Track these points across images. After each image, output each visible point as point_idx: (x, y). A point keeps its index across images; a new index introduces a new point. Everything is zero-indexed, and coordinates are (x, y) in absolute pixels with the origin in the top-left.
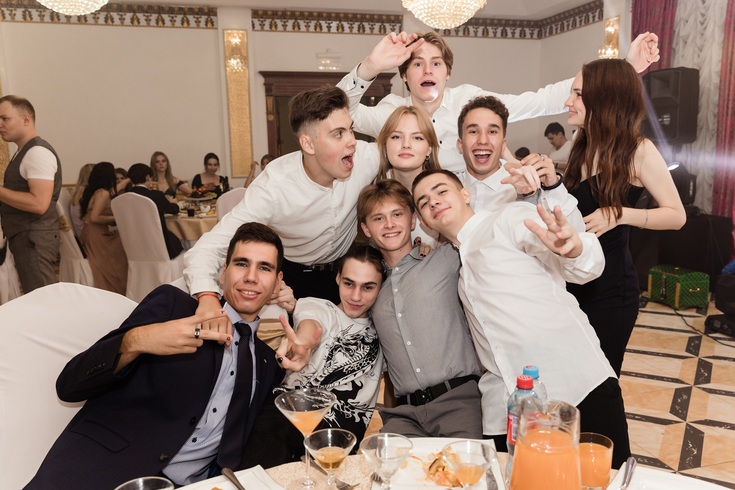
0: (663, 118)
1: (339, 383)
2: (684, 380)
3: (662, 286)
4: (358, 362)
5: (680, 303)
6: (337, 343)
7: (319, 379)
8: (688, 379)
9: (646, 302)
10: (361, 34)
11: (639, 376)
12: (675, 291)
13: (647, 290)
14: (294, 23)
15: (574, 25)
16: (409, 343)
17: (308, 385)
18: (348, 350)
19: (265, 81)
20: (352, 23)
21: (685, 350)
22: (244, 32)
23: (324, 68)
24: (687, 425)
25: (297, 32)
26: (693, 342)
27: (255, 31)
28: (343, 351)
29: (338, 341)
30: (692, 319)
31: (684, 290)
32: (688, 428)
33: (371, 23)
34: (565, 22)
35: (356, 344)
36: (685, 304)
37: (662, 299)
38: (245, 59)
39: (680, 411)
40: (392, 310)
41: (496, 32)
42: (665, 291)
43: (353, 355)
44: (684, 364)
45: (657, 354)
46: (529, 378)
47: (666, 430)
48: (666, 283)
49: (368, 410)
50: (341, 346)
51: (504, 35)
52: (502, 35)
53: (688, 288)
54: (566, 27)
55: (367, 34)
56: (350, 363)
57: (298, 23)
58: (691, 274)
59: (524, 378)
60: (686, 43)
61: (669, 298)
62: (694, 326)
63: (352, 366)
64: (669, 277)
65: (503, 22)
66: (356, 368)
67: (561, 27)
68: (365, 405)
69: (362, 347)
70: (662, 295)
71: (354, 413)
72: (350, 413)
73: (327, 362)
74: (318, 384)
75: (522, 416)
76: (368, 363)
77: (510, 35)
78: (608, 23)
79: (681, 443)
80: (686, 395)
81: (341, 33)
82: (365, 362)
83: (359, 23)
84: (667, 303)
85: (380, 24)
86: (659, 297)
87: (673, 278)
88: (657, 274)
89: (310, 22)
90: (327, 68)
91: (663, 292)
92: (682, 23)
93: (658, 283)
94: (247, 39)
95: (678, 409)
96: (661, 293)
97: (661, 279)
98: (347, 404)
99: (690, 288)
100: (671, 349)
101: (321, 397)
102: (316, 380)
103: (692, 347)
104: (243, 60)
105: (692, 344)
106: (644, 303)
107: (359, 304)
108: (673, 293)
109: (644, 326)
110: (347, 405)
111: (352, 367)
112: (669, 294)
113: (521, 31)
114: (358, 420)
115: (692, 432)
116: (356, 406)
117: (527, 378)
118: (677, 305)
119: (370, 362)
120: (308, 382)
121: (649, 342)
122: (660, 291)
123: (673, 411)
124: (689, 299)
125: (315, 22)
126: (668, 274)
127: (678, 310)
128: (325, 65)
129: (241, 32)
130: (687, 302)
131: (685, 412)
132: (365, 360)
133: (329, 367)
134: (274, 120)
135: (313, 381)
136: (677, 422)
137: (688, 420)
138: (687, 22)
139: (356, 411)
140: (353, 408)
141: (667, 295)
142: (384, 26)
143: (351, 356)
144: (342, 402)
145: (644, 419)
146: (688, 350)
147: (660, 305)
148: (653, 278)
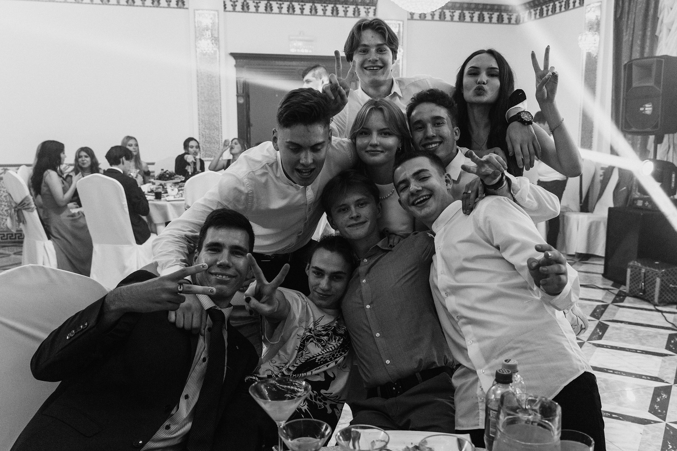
0: (645, 107)
1: (312, 372)
2: (664, 379)
3: (641, 280)
4: (331, 353)
5: (659, 298)
6: (309, 334)
7: (291, 368)
8: (668, 378)
9: (624, 297)
10: (334, 16)
11: (617, 373)
12: (655, 287)
13: (625, 284)
14: (267, 4)
15: (553, 11)
16: (378, 335)
17: (280, 374)
18: (319, 341)
19: (236, 62)
20: (326, 5)
21: (665, 347)
22: (216, 13)
23: (295, 50)
24: (667, 425)
25: (270, 13)
26: (673, 339)
27: (227, 11)
28: (314, 341)
29: (310, 332)
30: (673, 316)
31: (664, 285)
32: (668, 428)
33: (345, 6)
34: (544, 7)
35: (327, 335)
36: (665, 299)
37: (641, 294)
38: (216, 40)
39: (659, 411)
40: (360, 301)
41: (473, 17)
42: (645, 285)
43: (325, 345)
44: (664, 361)
45: (636, 351)
46: (509, 372)
47: (644, 430)
48: (645, 277)
49: (340, 402)
50: (312, 337)
51: (481, 19)
52: (479, 20)
53: (668, 284)
54: (545, 12)
55: (340, 17)
56: (323, 354)
57: (271, 4)
58: (671, 269)
59: (503, 372)
60: (670, 30)
61: (648, 293)
62: (674, 323)
63: (324, 356)
64: (648, 272)
65: (481, 7)
66: (328, 359)
67: (540, 13)
68: (337, 396)
69: (334, 337)
70: (641, 290)
71: (326, 404)
72: (322, 404)
73: (298, 352)
74: (291, 374)
75: (501, 411)
76: (341, 355)
77: (487, 20)
78: (589, 9)
79: (661, 444)
80: (666, 394)
81: (314, 15)
82: (337, 353)
83: (333, 5)
84: (646, 298)
85: (354, 7)
86: (638, 292)
87: (652, 273)
88: (636, 268)
89: (283, 4)
90: (298, 50)
91: (642, 287)
92: (666, 10)
93: (637, 278)
94: (218, 20)
95: (657, 408)
96: (640, 287)
97: (640, 274)
98: (320, 394)
99: (671, 284)
100: (650, 346)
101: (293, 386)
102: (288, 370)
103: (672, 344)
104: (213, 41)
105: (673, 342)
106: (621, 297)
107: (329, 293)
108: (653, 288)
109: (621, 322)
110: (320, 396)
111: (325, 358)
112: (648, 289)
113: (498, 16)
114: (330, 411)
115: (672, 433)
116: (328, 397)
117: (507, 372)
118: (656, 300)
119: (343, 353)
120: (281, 372)
121: (627, 338)
122: (639, 286)
123: (652, 410)
124: (670, 295)
125: (288, 3)
126: (648, 268)
127: (658, 306)
128: (297, 48)
129: (213, 12)
130: (667, 297)
131: (664, 412)
132: (337, 351)
133: (301, 358)
134: (243, 103)
135: (285, 370)
136: (656, 422)
137: (668, 420)
138: (671, 9)
139: (328, 402)
140: (325, 398)
141: (646, 290)
142: (359, 9)
143: (323, 346)
144: (315, 392)
145: (621, 418)
146: (668, 348)
147: (640, 300)
148: (631, 271)
